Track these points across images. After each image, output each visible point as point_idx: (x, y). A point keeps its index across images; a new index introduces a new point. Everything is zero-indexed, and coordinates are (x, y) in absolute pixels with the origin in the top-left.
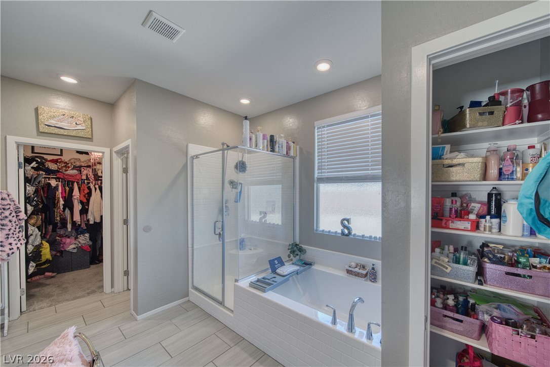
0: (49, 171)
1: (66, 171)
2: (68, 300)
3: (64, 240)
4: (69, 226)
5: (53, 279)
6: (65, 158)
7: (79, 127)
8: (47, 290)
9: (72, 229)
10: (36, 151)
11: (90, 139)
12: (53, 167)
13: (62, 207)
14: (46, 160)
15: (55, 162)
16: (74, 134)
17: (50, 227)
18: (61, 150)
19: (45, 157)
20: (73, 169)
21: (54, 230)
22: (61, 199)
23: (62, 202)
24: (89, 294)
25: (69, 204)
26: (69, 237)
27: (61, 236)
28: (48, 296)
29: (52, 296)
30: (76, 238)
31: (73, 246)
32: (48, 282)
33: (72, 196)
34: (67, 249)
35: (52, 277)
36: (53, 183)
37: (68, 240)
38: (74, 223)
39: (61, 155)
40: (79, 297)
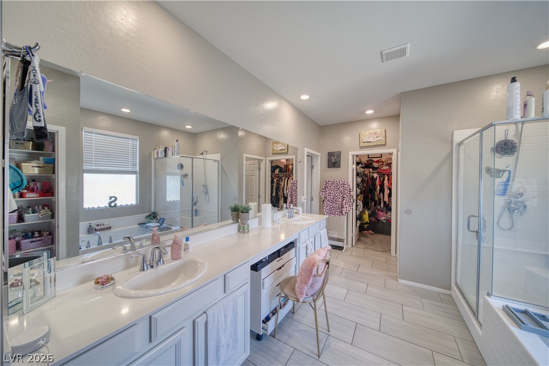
0: (374, 168)
1: (382, 167)
2: (372, 249)
3: (379, 213)
4: (382, 204)
5: (372, 236)
6: (383, 159)
7: (379, 139)
8: (367, 240)
9: (384, 206)
10: (370, 157)
11: (385, 145)
12: (376, 165)
13: (378, 191)
14: (374, 161)
15: (377, 162)
16: (375, 144)
17: (373, 203)
18: (381, 155)
19: (373, 159)
20: (386, 166)
21: (375, 205)
22: (378, 186)
23: (379, 188)
24: (383, 251)
25: (382, 190)
26: (382, 212)
27: (378, 210)
28: (365, 243)
29: (367, 244)
30: (386, 213)
31: (384, 218)
32: (370, 236)
33: (384, 184)
34: (381, 219)
35: (372, 234)
36: (375, 175)
37: (381, 213)
38: (385, 202)
39: (381, 157)
40: (378, 251)
